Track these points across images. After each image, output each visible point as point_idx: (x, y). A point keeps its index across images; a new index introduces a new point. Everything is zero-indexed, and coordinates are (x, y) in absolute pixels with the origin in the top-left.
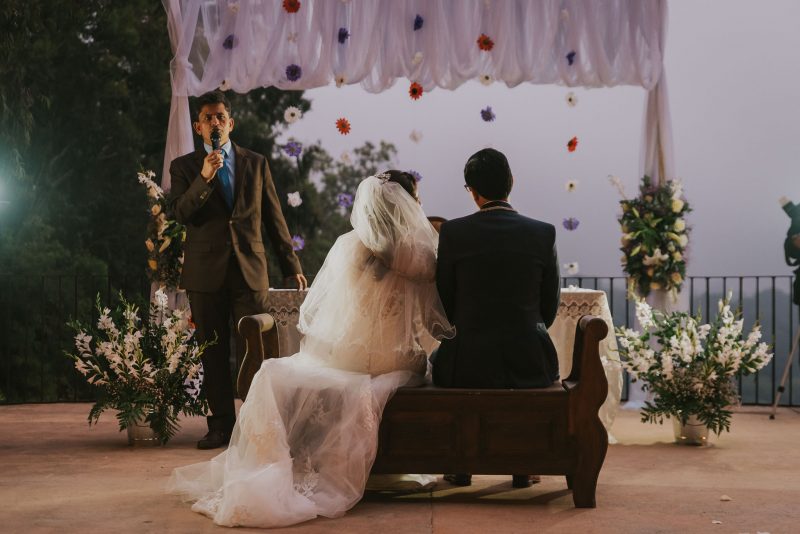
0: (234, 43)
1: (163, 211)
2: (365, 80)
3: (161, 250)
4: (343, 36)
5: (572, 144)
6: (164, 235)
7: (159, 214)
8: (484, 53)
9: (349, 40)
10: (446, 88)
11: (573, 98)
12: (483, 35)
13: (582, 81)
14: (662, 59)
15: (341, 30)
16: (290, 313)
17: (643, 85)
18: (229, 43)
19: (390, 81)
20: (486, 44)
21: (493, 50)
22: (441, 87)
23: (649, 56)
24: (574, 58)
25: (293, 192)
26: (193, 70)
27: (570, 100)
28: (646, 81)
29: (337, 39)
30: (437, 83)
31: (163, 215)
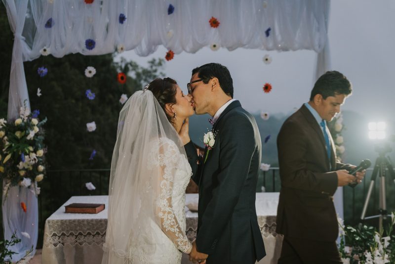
0: (52, 24)
1: (6, 135)
2: (137, 48)
3: (5, 161)
4: (122, 19)
5: (267, 88)
6: (7, 150)
7: (4, 137)
8: (213, 30)
9: (126, 22)
10: (189, 52)
11: (268, 58)
12: (213, 18)
13: (276, 47)
14: (327, 32)
15: (121, 15)
16: (85, 236)
17: (314, 50)
18: (49, 24)
19: (153, 47)
20: (214, 23)
21: (218, 27)
22: (186, 51)
23: (318, 30)
24: (271, 32)
25: (91, 122)
26: (25, 41)
27: (267, 60)
28: (317, 47)
29: (118, 21)
30: (184, 49)
31: (6, 138)
